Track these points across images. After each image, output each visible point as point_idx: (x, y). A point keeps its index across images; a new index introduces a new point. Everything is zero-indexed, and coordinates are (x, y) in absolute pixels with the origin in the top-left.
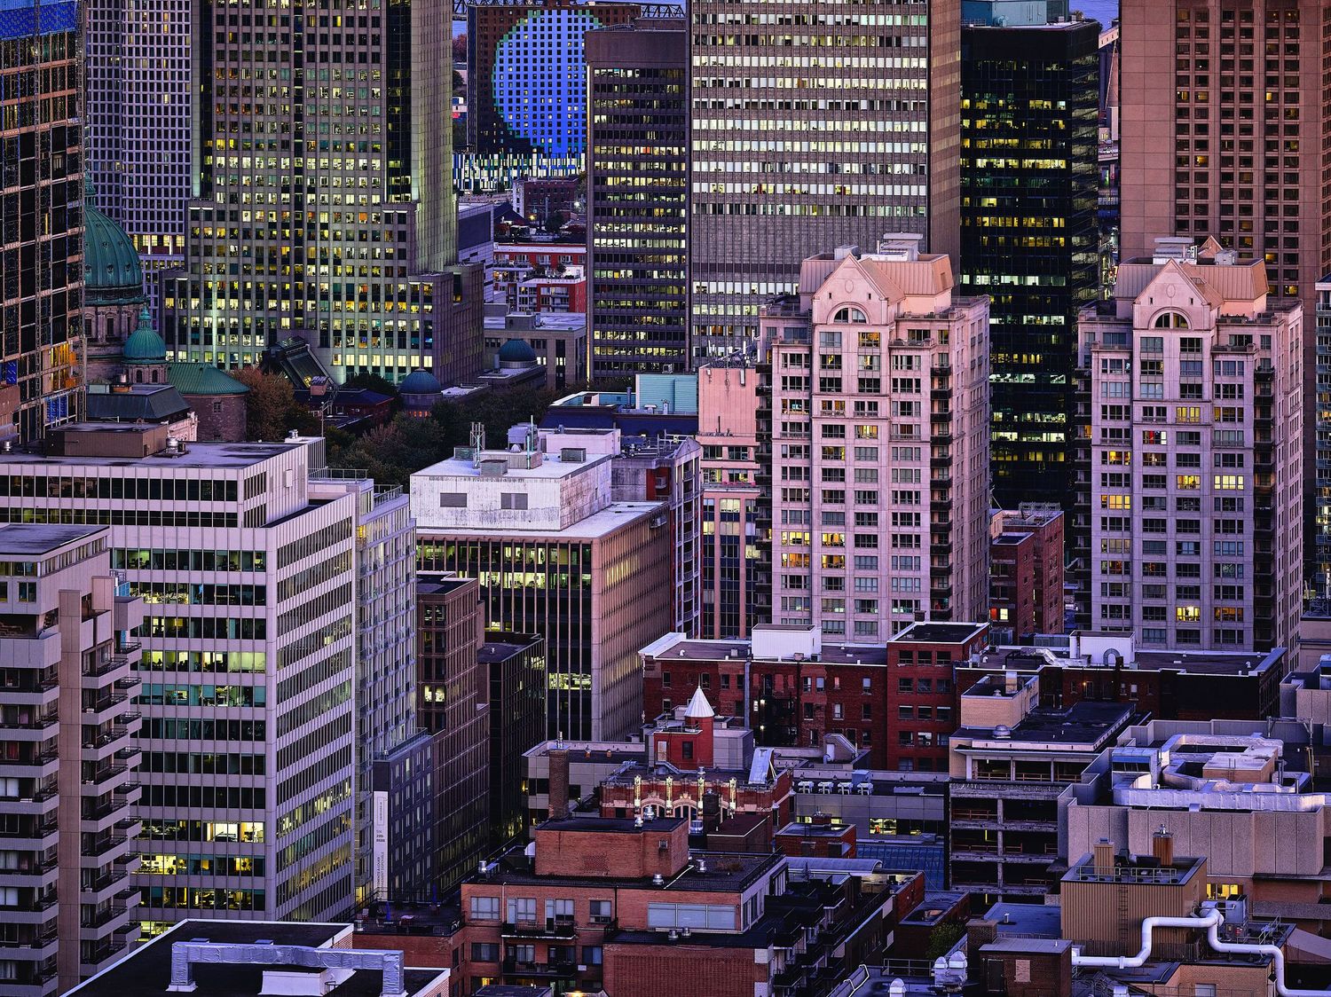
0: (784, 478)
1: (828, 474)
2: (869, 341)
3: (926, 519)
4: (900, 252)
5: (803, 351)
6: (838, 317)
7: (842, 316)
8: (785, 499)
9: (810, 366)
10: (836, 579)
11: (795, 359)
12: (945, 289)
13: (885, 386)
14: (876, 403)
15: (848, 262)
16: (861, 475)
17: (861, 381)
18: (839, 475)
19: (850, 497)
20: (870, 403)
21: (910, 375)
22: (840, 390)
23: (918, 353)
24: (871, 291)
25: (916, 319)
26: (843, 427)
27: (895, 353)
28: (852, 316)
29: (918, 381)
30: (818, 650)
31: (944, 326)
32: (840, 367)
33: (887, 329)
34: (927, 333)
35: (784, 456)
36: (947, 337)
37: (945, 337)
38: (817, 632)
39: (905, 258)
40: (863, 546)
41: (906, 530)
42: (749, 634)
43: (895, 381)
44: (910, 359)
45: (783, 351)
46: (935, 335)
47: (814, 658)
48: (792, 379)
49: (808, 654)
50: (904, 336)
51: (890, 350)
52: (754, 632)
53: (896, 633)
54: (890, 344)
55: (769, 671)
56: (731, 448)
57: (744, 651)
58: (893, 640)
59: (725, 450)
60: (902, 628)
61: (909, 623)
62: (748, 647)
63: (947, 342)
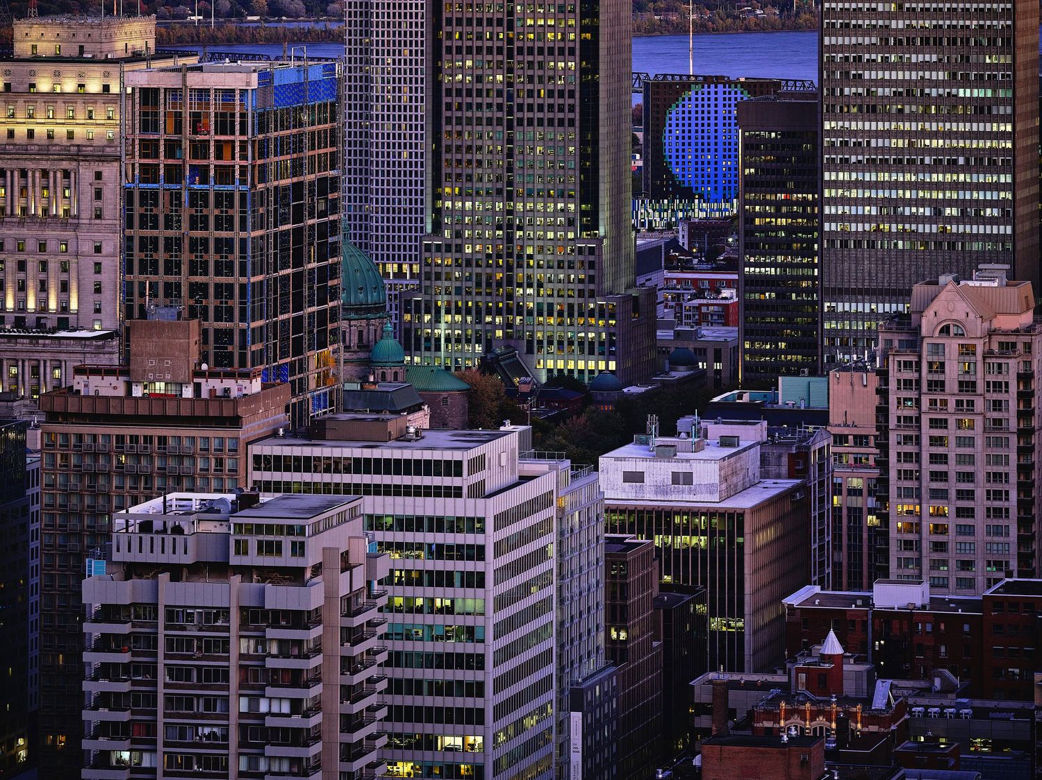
0: (899, 461)
1: (934, 458)
2: (967, 351)
3: (1013, 495)
4: (992, 279)
5: (914, 359)
6: (942, 331)
7: (945, 330)
8: (900, 478)
9: (919, 371)
10: (941, 543)
11: (908, 365)
12: (1028, 310)
13: (980, 387)
14: (973, 401)
15: (949, 287)
16: (961, 459)
17: (961, 383)
18: (943, 459)
19: (952, 476)
20: (968, 401)
21: (1000, 378)
22: (943, 390)
23: (1007, 361)
24: (968, 310)
25: (1006, 333)
26: (946, 420)
27: (988, 360)
28: (953, 330)
29: (1007, 384)
30: (927, 601)
31: (1027, 339)
32: (944, 372)
33: (982, 341)
34: (1014, 345)
35: (899, 443)
36: (1030, 348)
37: (1028, 347)
38: (926, 586)
39: (996, 284)
40: (963, 516)
41: (997, 504)
42: (870, 588)
43: (988, 383)
44: (1000, 365)
45: (897, 359)
46: (1020, 346)
47: (924, 607)
48: (905, 381)
49: (919, 603)
50: (995, 347)
51: (984, 358)
52: (875, 586)
53: (989, 587)
54: (984, 353)
55: (887, 617)
56: (855, 437)
57: (867, 601)
58: (988, 593)
59: (851, 438)
60: (995, 584)
61: (1001, 580)
62: (870, 598)
63: (1030, 352)
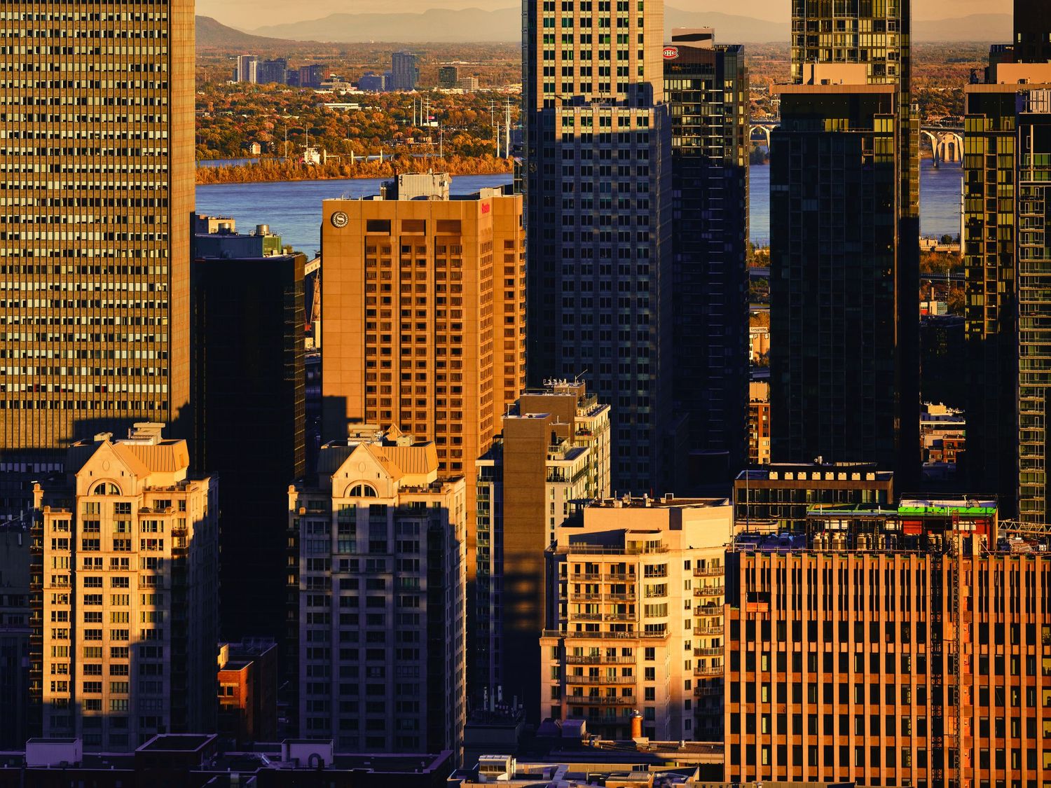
0: (53, 620)
1: (89, 617)
2: (123, 508)
3: (167, 652)
4: (147, 438)
5: (67, 517)
6: (97, 490)
7: (101, 490)
8: (54, 637)
9: (74, 530)
10: (95, 701)
11: (63, 524)
12: (182, 467)
13: (136, 545)
14: (127, 559)
15: (104, 446)
16: (116, 617)
17: (116, 542)
18: (98, 617)
19: (107, 635)
20: (123, 559)
21: (154, 536)
22: (98, 549)
23: (162, 519)
24: (123, 469)
25: (160, 490)
26: (101, 579)
27: (143, 519)
28: (108, 489)
29: (161, 541)
30: (80, 758)
31: (182, 496)
32: (99, 531)
33: (137, 499)
34: (169, 503)
35: (54, 602)
36: (184, 505)
37: (183, 505)
38: (78, 744)
39: (151, 443)
40: (117, 674)
41: (151, 660)
42: (23, 748)
43: (143, 541)
44: (155, 523)
45: (53, 518)
46: (175, 505)
47: (76, 764)
48: (60, 540)
49: (71, 761)
50: (150, 505)
51: (139, 516)
52: (28, 746)
53: (142, 743)
54: (139, 511)
55: (40, 774)
56: (10, 597)
57: (20, 760)
58: (140, 749)
59: (5, 598)
60: (148, 740)
61: (154, 735)
62: (23, 757)
63: (184, 510)
